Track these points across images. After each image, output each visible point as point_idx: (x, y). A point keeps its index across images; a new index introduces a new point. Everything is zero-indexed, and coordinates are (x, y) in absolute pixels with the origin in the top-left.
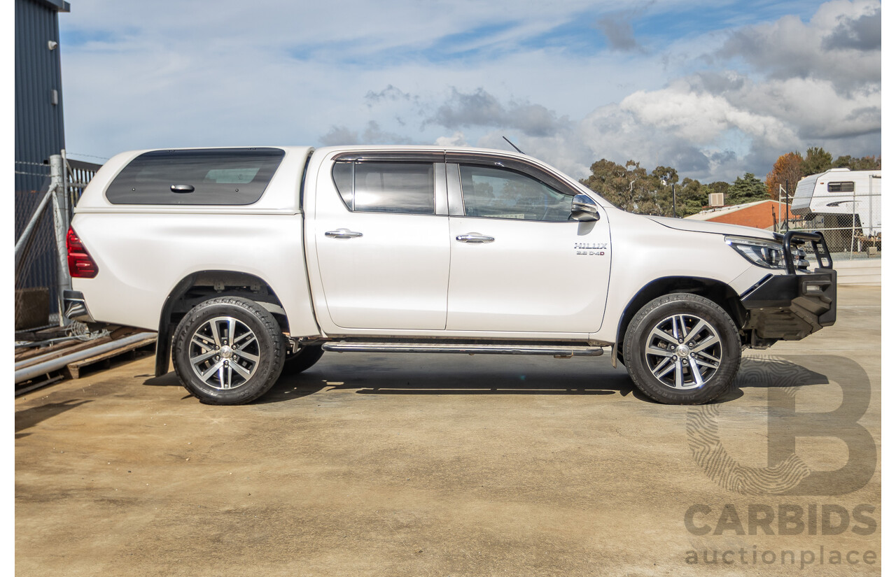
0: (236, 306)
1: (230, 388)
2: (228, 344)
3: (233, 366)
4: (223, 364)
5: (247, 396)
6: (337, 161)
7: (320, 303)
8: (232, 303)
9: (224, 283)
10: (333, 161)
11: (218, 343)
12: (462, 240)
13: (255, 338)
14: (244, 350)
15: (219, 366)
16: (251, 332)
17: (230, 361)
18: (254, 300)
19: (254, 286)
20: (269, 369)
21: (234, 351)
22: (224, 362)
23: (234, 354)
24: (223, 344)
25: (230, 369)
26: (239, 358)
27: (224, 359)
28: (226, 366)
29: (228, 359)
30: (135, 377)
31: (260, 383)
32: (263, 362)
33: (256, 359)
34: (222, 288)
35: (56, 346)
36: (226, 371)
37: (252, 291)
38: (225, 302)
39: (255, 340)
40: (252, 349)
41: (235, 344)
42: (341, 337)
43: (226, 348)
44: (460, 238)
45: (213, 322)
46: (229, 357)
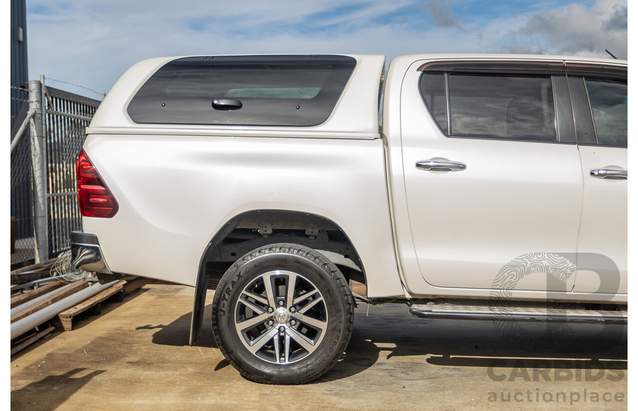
0: (299, 256)
1: (287, 362)
2: (285, 306)
3: (291, 333)
4: (277, 331)
5: (311, 373)
6: (424, 72)
7: (407, 255)
8: (292, 253)
9: (272, 225)
10: (420, 73)
11: (272, 304)
12: (600, 175)
13: (322, 298)
14: (306, 314)
15: (272, 333)
16: (317, 290)
17: (286, 327)
18: (313, 248)
19: (311, 230)
20: (340, 339)
21: (293, 315)
22: (279, 329)
23: (293, 318)
24: (278, 305)
25: (287, 337)
26: (298, 323)
27: (279, 325)
28: (282, 334)
29: (284, 325)
30: (138, 329)
31: (327, 356)
32: (331, 330)
33: (323, 326)
34: (270, 231)
35: (41, 289)
36: (282, 339)
37: (308, 236)
38: (284, 252)
39: (321, 302)
40: (317, 312)
41: (294, 306)
42: (430, 298)
43: (281, 311)
44: (596, 173)
45: (267, 277)
46: (286, 322)
